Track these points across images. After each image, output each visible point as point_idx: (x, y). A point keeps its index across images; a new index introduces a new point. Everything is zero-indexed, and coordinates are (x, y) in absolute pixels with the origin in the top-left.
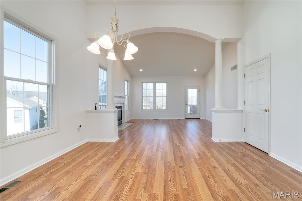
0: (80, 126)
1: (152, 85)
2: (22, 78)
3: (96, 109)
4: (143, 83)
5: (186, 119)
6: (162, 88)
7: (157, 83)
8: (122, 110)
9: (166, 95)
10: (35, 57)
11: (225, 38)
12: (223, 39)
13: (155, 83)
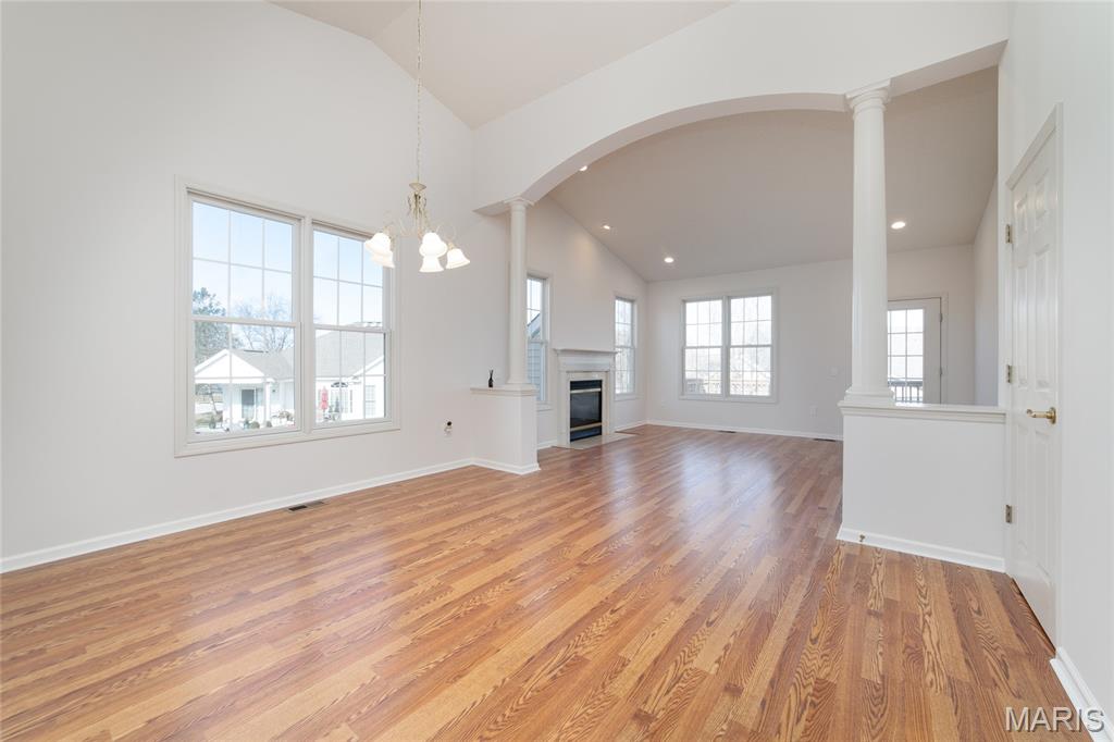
0: (449, 424)
1: (717, 305)
2: (341, 324)
3: (491, 386)
4: (685, 302)
6: (755, 314)
7: (736, 297)
8: (600, 393)
9: (770, 343)
10: (359, 281)
11: (893, 80)
12: (887, 83)
13: (729, 298)
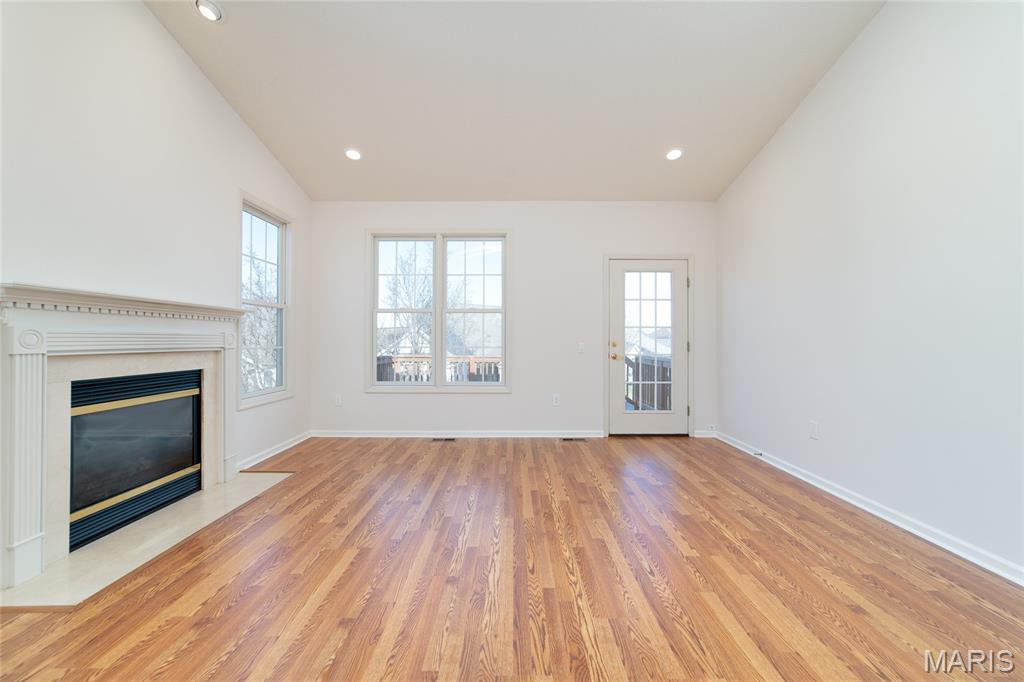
5: (610, 435)
